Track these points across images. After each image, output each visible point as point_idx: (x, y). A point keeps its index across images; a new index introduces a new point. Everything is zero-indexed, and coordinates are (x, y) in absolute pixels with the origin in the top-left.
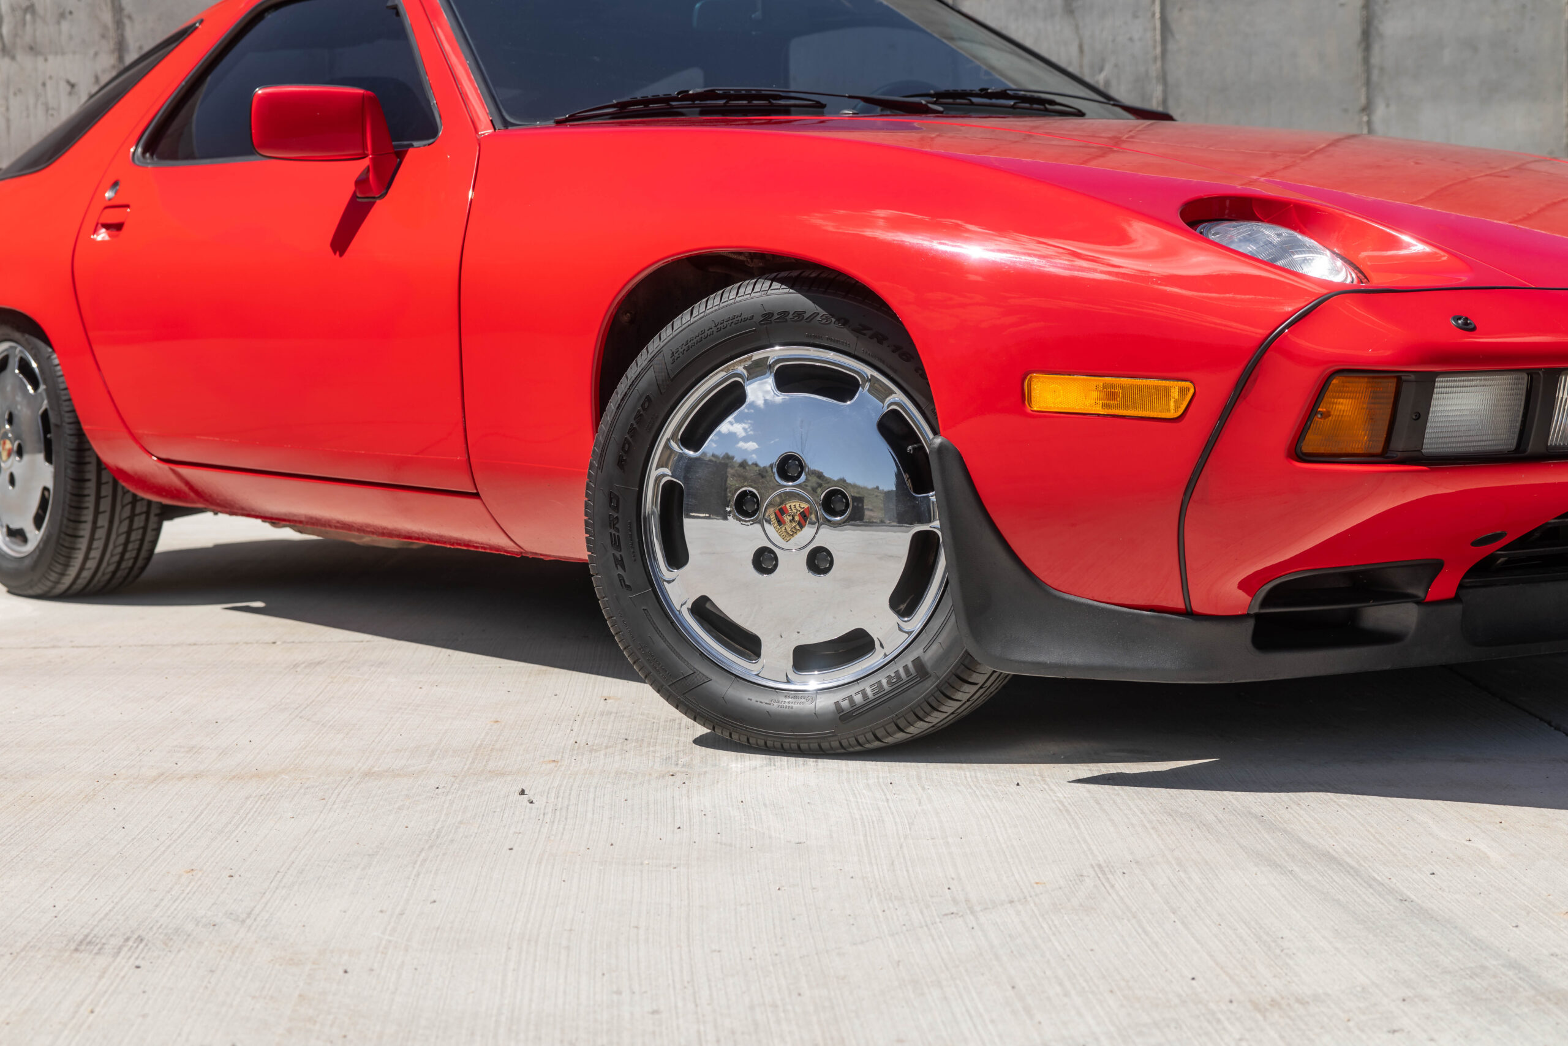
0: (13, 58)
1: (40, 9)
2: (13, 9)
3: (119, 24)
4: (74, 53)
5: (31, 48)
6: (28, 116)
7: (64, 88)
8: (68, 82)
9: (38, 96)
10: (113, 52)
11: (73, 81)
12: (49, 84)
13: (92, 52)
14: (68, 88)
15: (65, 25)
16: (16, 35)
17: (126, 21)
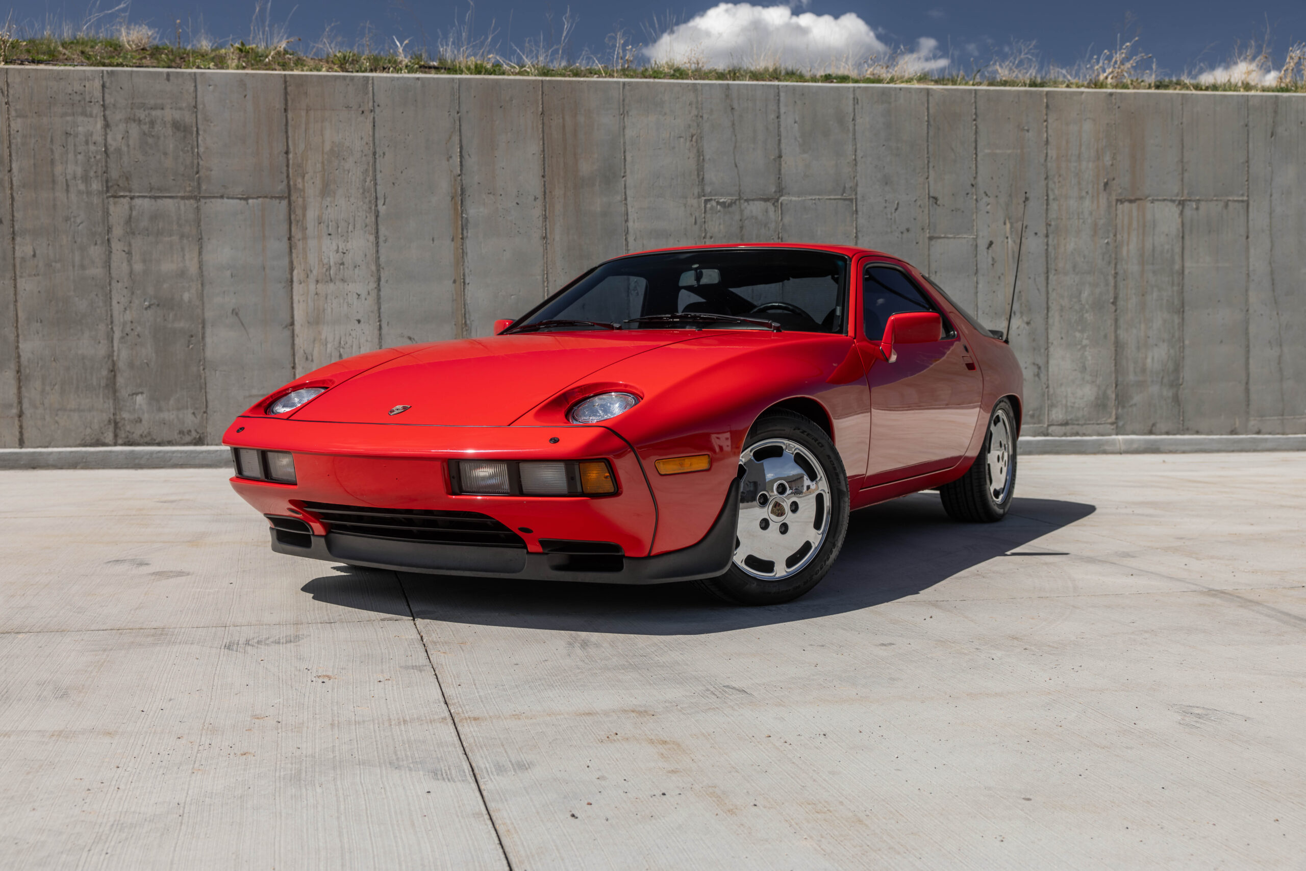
0: (335, 283)
1: (346, 265)
2: (335, 264)
3: (378, 271)
4: (360, 282)
5: (342, 280)
6: (340, 307)
7: (355, 296)
8: (357, 294)
9: (344, 299)
10: (376, 282)
11: (359, 293)
12: (349, 294)
13: (367, 282)
14: (357, 296)
15: (357, 270)
16: (336, 274)
17: (381, 270)
